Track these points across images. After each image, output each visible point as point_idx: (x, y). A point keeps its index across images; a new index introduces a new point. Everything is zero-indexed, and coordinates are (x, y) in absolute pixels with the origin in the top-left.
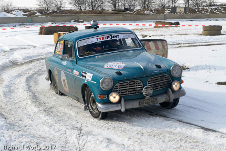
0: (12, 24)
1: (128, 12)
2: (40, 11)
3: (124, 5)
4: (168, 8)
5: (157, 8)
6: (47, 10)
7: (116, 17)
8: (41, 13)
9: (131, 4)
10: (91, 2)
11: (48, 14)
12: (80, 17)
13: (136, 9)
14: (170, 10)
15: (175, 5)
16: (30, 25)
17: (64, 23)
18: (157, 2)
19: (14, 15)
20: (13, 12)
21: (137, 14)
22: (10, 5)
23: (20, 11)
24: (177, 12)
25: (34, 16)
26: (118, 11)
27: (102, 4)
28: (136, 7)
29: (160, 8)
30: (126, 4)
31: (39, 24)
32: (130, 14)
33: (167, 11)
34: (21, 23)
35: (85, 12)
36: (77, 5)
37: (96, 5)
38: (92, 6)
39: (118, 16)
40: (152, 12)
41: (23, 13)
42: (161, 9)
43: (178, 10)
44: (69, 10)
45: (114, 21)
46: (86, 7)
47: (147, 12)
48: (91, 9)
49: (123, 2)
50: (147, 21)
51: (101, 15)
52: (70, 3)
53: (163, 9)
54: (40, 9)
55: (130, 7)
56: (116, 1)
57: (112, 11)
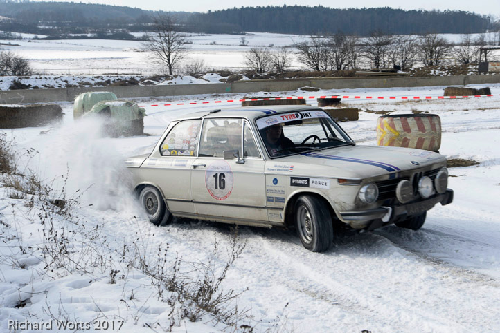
0: (199, 95)
1: (400, 72)
2: (249, 74)
3: (394, 61)
4: (474, 63)
5: (453, 64)
6: (261, 71)
7: (375, 81)
8: (250, 77)
9: (406, 58)
10: (335, 56)
11: (262, 78)
12: (313, 82)
13: (415, 66)
14: (477, 66)
15: (486, 60)
16: (228, 96)
17: (285, 93)
18: (455, 55)
19: (206, 80)
20: (205, 77)
21: (417, 76)
22: (200, 65)
23: (215, 75)
24: (489, 70)
25: (237, 82)
26: (383, 71)
27: (355, 59)
28: (416, 63)
29: (460, 64)
30: (398, 60)
31: (243, 95)
32: (403, 75)
33: (472, 70)
34: (214, 94)
35: (325, 74)
36: (312, 63)
37: (345, 61)
38: (338, 64)
39: (380, 80)
40: (444, 72)
41: (221, 78)
42: (461, 66)
43: (490, 67)
44: (298, 71)
45: (373, 87)
46: (326, 66)
47: (435, 72)
48: (335, 69)
49: (391, 55)
50: (432, 87)
51: (352, 78)
52: (300, 59)
53: (465, 66)
54: (249, 70)
55: (404, 64)
56: (380, 53)
57: (372, 71)
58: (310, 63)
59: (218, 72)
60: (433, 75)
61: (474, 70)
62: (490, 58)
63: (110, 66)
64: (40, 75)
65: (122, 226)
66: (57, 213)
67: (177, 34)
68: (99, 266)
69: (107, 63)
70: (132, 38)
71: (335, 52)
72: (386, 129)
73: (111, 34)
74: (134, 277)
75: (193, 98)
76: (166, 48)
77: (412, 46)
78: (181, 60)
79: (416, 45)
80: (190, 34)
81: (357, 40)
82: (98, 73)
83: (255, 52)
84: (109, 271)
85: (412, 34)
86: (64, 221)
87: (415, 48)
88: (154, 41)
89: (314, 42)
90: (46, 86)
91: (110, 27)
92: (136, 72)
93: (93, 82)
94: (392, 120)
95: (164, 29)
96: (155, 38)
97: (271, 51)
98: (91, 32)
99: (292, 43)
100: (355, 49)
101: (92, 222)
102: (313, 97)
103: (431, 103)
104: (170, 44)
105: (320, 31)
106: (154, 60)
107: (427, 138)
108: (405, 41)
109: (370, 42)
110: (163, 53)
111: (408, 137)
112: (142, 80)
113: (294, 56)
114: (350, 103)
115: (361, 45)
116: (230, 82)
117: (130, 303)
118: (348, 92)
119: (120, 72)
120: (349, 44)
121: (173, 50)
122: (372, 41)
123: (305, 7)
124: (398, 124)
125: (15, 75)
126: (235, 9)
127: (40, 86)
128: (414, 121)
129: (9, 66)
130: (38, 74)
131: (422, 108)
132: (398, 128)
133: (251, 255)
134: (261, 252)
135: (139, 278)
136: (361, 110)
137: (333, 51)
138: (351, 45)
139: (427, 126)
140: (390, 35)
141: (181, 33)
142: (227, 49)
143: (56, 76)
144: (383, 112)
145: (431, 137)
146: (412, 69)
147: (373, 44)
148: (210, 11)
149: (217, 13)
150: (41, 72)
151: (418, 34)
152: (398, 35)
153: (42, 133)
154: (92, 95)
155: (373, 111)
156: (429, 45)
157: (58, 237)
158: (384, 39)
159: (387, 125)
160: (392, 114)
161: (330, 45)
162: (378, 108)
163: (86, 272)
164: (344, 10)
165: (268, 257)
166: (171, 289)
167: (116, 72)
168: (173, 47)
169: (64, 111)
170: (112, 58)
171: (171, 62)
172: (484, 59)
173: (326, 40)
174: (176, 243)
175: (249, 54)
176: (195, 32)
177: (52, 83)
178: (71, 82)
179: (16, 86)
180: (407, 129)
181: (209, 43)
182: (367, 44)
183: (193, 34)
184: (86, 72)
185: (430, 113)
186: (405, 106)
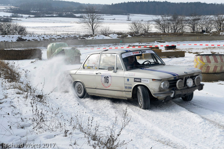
1: (205, 33)
2: (131, 34)
3: (202, 28)
6: (137, 33)
7: (193, 38)
9: (208, 27)
10: (173, 26)
11: (137, 36)
12: (163, 38)
13: (212, 31)
16: (121, 45)
17: (149, 43)
19: (110, 37)
20: (110, 35)
21: (213, 35)
22: (107, 30)
25: (126, 38)
26: (196, 33)
27: (183, 27)
28: (213, 29)
30: (204, 27)
32: (206, 35)
34: (114, 44)
35: (168, 34)
37: (178, 28)
38: (174, 29)
39: (195, 37)
41: (118, 36)
44: (155, 33)
45: (192, 41)
46: (169, 30)
48: (173, 32)
49: (201, 25)
50: (221, 41)
51: (182, 36)
52: (156, 27)
54: (131, 32)
55: (207, 30)
56: (195, 24)
57: (191, 33)
58: (161, 29)
59: (116, 33)
60: (221, 35)
63: (64, 30)
64: (31, 34)
65: (70, 108)
66: (39, 101)
67: (97, 15)
68: (59, 128)
69: (63, 29)
70: (75, 17)
71: (173, 23)
72: (198, 61)
73: (65, 15)
74: (76, 134)
75: (104, 46)
76: (91, 21)
77: (211, 21)
78: (98, 27)
79: (213, 20)
80: (103, 15)
81: (184, 18)
82: (59, 33)
83: (134, 24)
84: (64, 131)
85: (211, 15)
86: (43, 105)
87: (212, 22)
88: (86, 18)
89: (163, 19)
90: (34, 40)
91: (64, 12)
92: (77, 33)
93: (56, 38)
94: (201, 57)
95: (90, 13)
96: (86, 17)
97: (142, 23)
98: (56, 14)
99: (152, 19)
100: (183, 22)
101: (55, 106)
102: (163, 46)
103: (220, 49)
104: (93, 20)
105: (166, 13)
106: (85, 27)
107: (219, 66)
108: (207, 18)
109: (190, 19)
110: (90, 24)
111: (209, 66)
112: (80, 37)
113: (153, 25)
114: (180, 48)
115: (186, 20)
116: (122, 38)
117: (74, 146)
118: (180, 43)
119: (69, 33)
120: (180, 20)
121: (95, 23)
122: (191, 18)
123: (158, 2)
124: (205, 59)
125: (19, 34)
126: (125, 3)
127: (31, 40)
128: (213, 57)
129: (16, 30)
130: (30, 34)
131: (216, 51)
132: (204, 61)
133: (133, 123)
134: (137, 121)
135: (78, 134)
136: (186, 52)
137: (172, 23)
138: (181, 20)
139: (219, 60)
140: (200, 15)
141: (98, 14)
142: (121, 22)
143: (39, 35)
144: (197, 53)
145: (221, 65)
147: (192, 20)
148: (112, 4)
149: (116, 5)
150: (31, 33)
151: (214, 15)
152: (204, 15)
153: (32, 62)
154: (56, 44)
155: (192, 53)
156: (219, 20)
157: (39, 113)
158: (197, 17)
159: (199, 59)
160: (201, 54)
161: (170, 20)
162: (194, 51)
163: (53, 131)
164: (178, 3)
165: (141, 124)
166: (94, 140)
167: (67, 33)
168: (95, 21)
169: (42, 52)
170: (65, 26)
171: (94, 28)
173: (169, 18)
174: (96, 117)
175: (131, 24)
176: (105, 14)
177: (37, 38)
178: (46, 38)
179: (20, 40)
180: (209, 61)
181: (112, 19)
182: (189, 20)
183: (104, 15)
184: (53, 33)
185: (220, 53)
186: (208, 50)
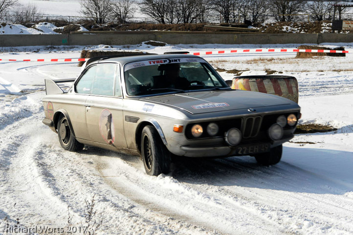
0: (32, 46)
1: (251, 27)
2: (87, 24)
3: (245, 16)
4: (328, 21)
5: (306, 20)
6: (101, 21)
7: (225, 36)
8: (89, 28)
9: (257, 13)
10: (182, 8)
12: (159, 36)
14: (331, 24)
15: (340, 17)
16: (64, 49)
18: (308, 11)
19: (39, 30)
20: (37, 26)
21: (269, 33)
22: (31, 12)
23: (49, 24)
24: (343, 29)
25: (75, 33)
26: (233, 26)
27: (203, 12)
28: (267, 19)
29: (313, 21)
30: (249, 13)
31: (82, 47)
32: (254, 31)
33: (326, 27)
34: (49, 46)
35: (171, 27)
36: (156, 14)
37: (192, 14)
38: (184, 17)
39: (231, 35)
40: (296, 29)
41: (55, 28)
42: (314, 23)
43: (345, 25)
44: (141, 23)
46: (172, 18)
47: (287, 28)
48: (181, 22)
49: (242, 9)
50: (285, 45)
51: (201, 32)
52: (143, 10)
53: (319, 23)
54: (87, 20)
55: (255, 19)
56: (230, 7)
57: (221, 25)
58: (154, 15)
59: (52, 21)
60: (285, 32)
61: (328, 28)
62: (344, 16)
71: (182, 3)
78: (10, 7)
83: (94, 1)
94: (247, 82)
103: (284, 63)
113: (137, 6)
116: (66, 33)
124: (254, 86)
128: (270, 83)
131: (276, 68)
139: (284, 89)
144: (235, 71)
146: (264, 24)
172: (338, 17)
175: (87, 2)
186: (258, 65)
